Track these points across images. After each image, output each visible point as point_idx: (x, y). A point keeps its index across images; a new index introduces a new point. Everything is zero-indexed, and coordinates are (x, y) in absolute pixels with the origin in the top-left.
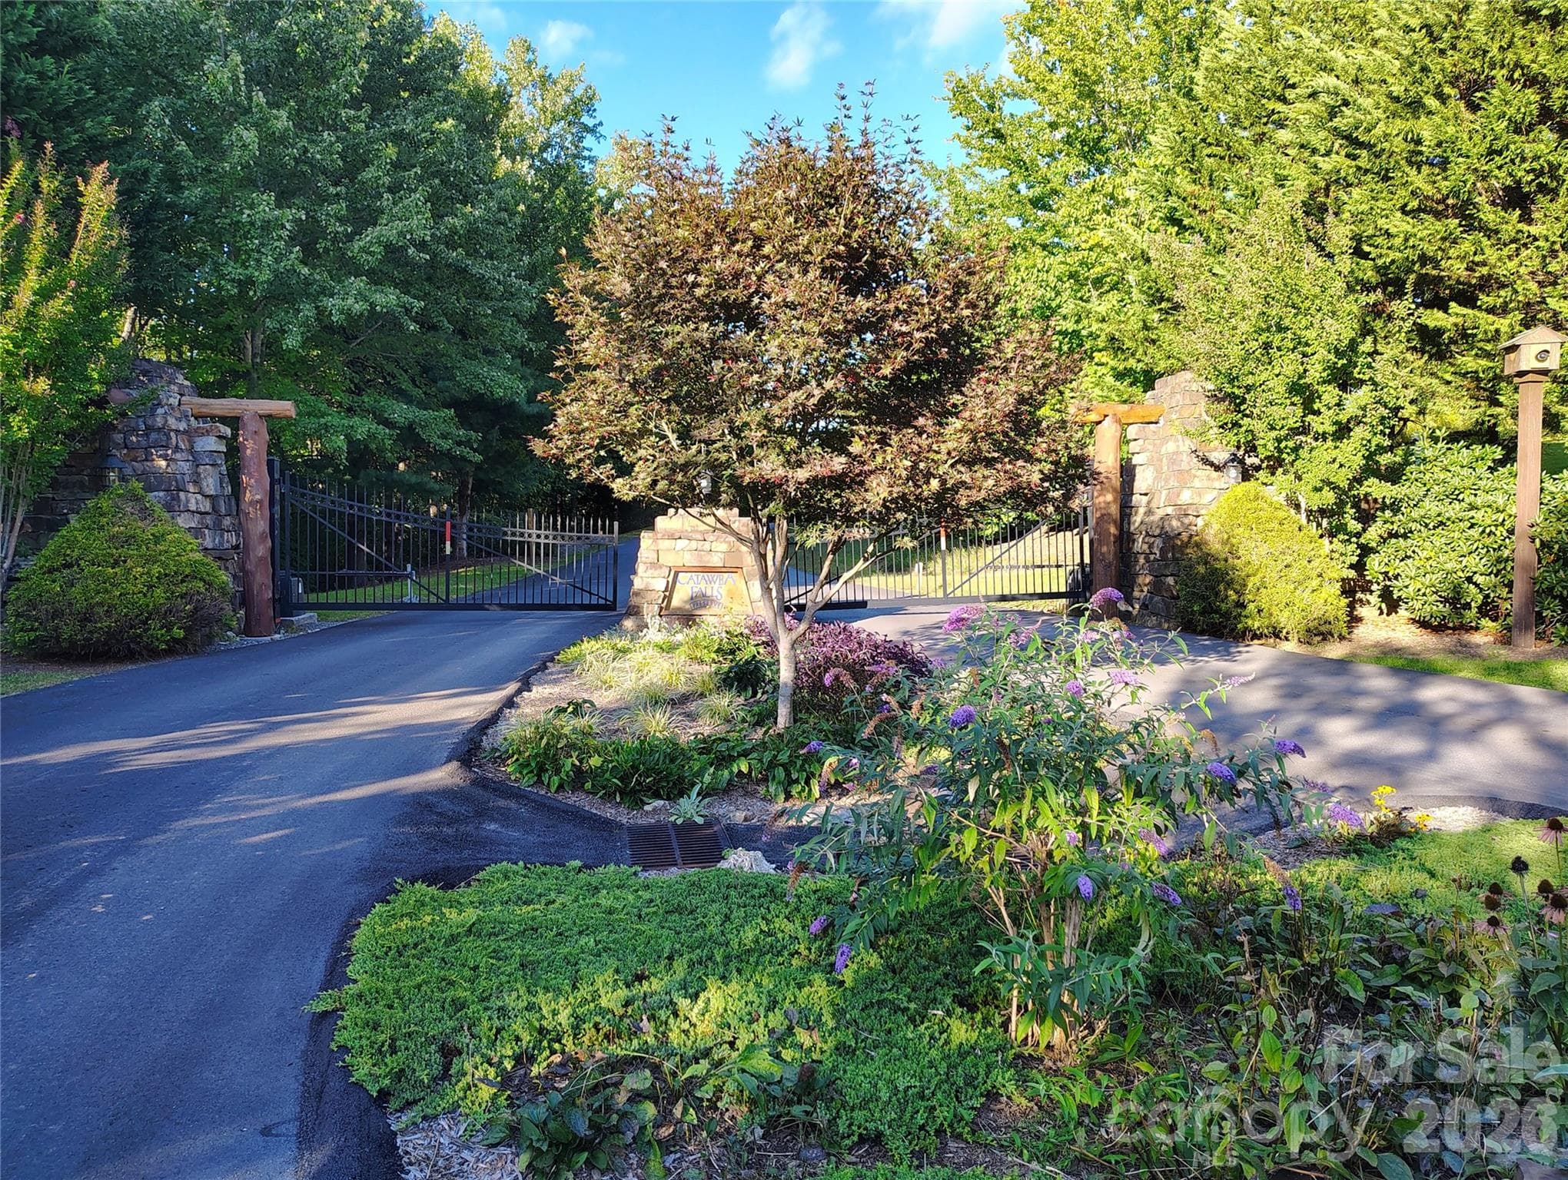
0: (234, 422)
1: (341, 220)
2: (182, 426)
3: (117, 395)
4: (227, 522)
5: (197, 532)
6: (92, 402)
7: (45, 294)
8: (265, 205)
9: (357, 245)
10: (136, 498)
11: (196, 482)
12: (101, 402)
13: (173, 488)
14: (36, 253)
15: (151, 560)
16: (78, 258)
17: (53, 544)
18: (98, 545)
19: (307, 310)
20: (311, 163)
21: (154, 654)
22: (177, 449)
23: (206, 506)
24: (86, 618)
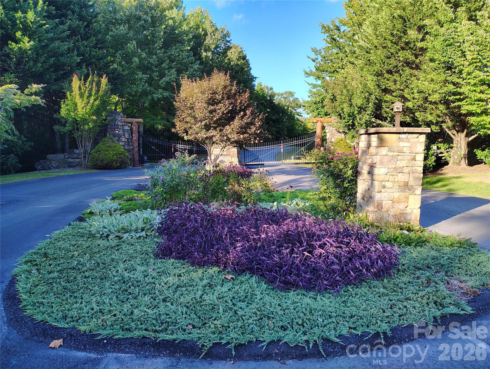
0: (131, 123)
1: (157, 76)
2: (121, 124)
3: (109, 118)
4: (131, 144)
5: (124, 146)
6: (103, 120)
7: (95, 100)
8: (140, 75)
9: (161, 82)
10: (112, 139)
11: (124, 136)
12: (105, 120)
13: (119, 136)
14: (93, 93)
15: (113, 151)
16: (101, 93)
17: (97, 147)
18: (104, 147)
19: (150, 97)
20: (151, 64)
21: (114, 169)
22: (120, 129)
23: (126, 140)
24: (102, 161)
